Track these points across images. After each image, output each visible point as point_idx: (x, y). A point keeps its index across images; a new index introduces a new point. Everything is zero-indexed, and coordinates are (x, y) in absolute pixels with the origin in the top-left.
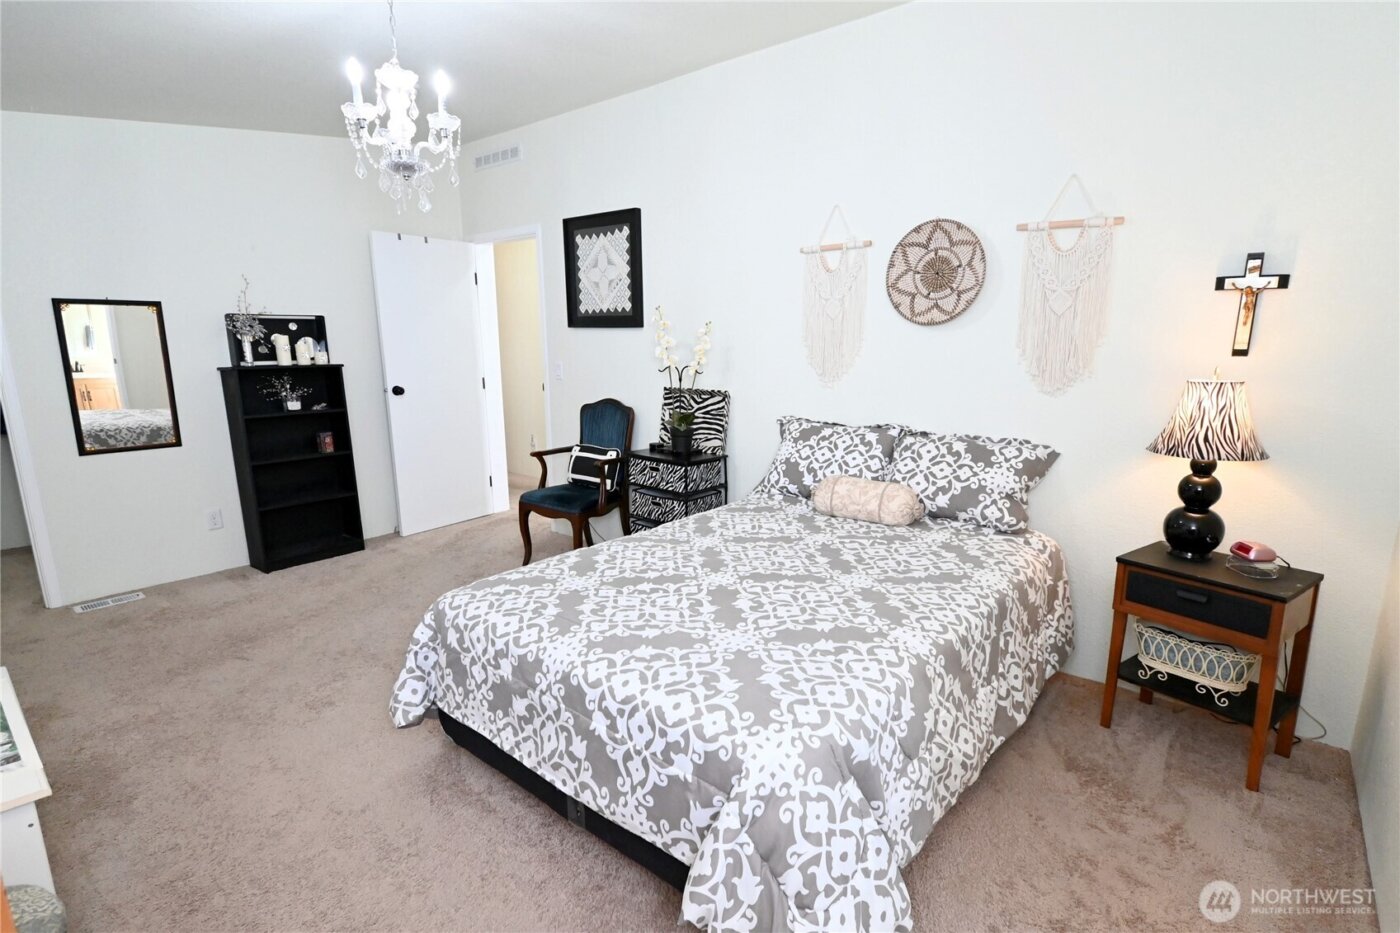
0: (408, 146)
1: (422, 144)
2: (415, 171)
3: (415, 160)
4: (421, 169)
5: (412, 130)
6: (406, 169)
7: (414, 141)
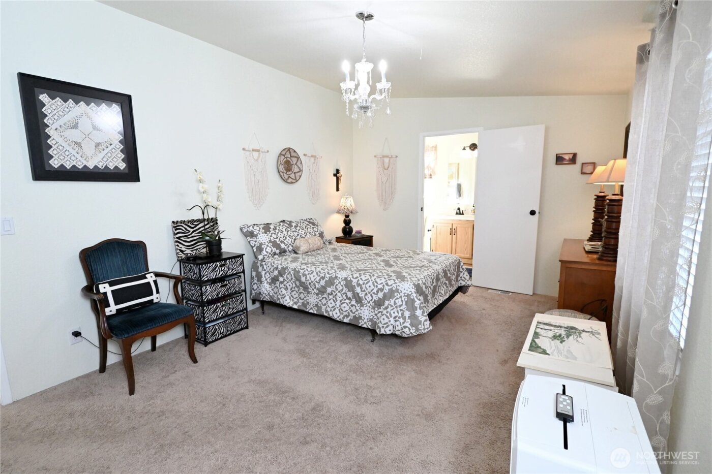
0: (366, 97)
1: (373, 96)
2: (368, 109)
3: (368, 104)
4: (371, 107)
5: (368, 89)
6: (365, 108)
7: (369, 95)
